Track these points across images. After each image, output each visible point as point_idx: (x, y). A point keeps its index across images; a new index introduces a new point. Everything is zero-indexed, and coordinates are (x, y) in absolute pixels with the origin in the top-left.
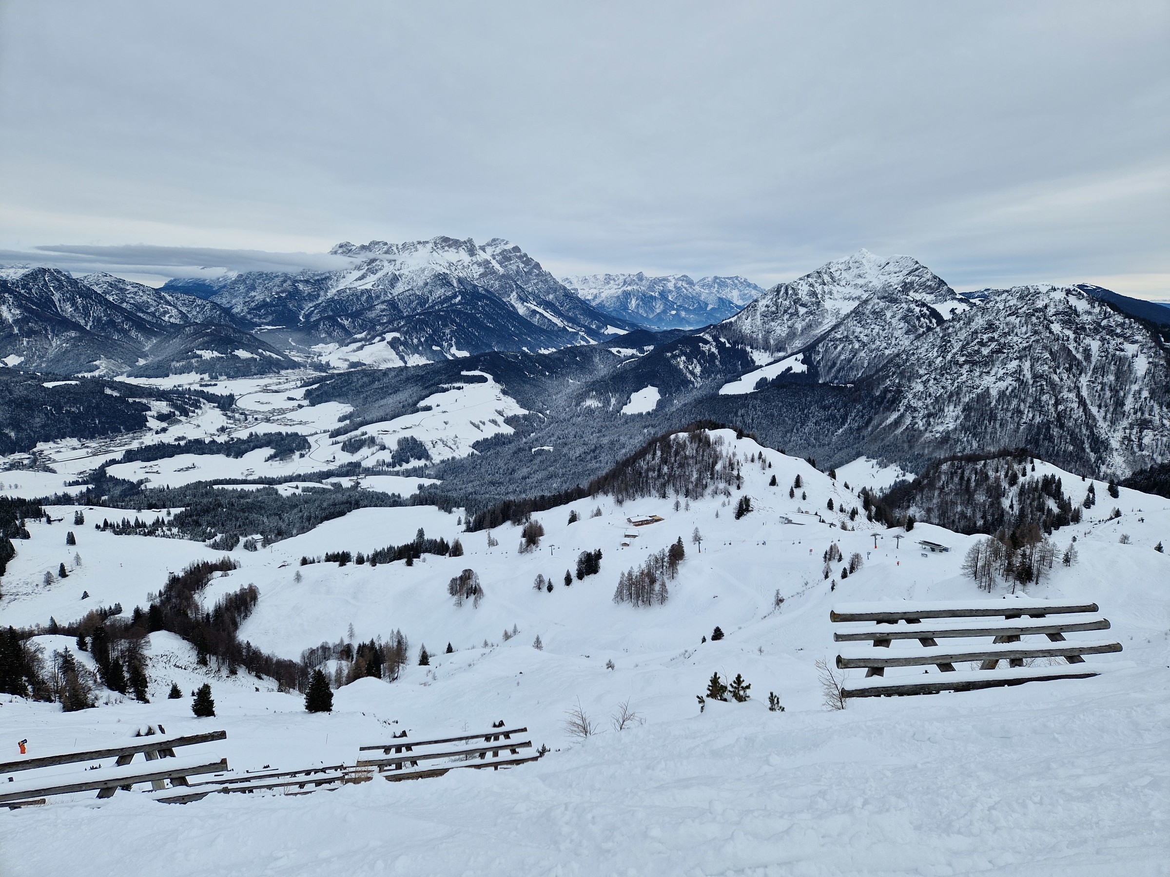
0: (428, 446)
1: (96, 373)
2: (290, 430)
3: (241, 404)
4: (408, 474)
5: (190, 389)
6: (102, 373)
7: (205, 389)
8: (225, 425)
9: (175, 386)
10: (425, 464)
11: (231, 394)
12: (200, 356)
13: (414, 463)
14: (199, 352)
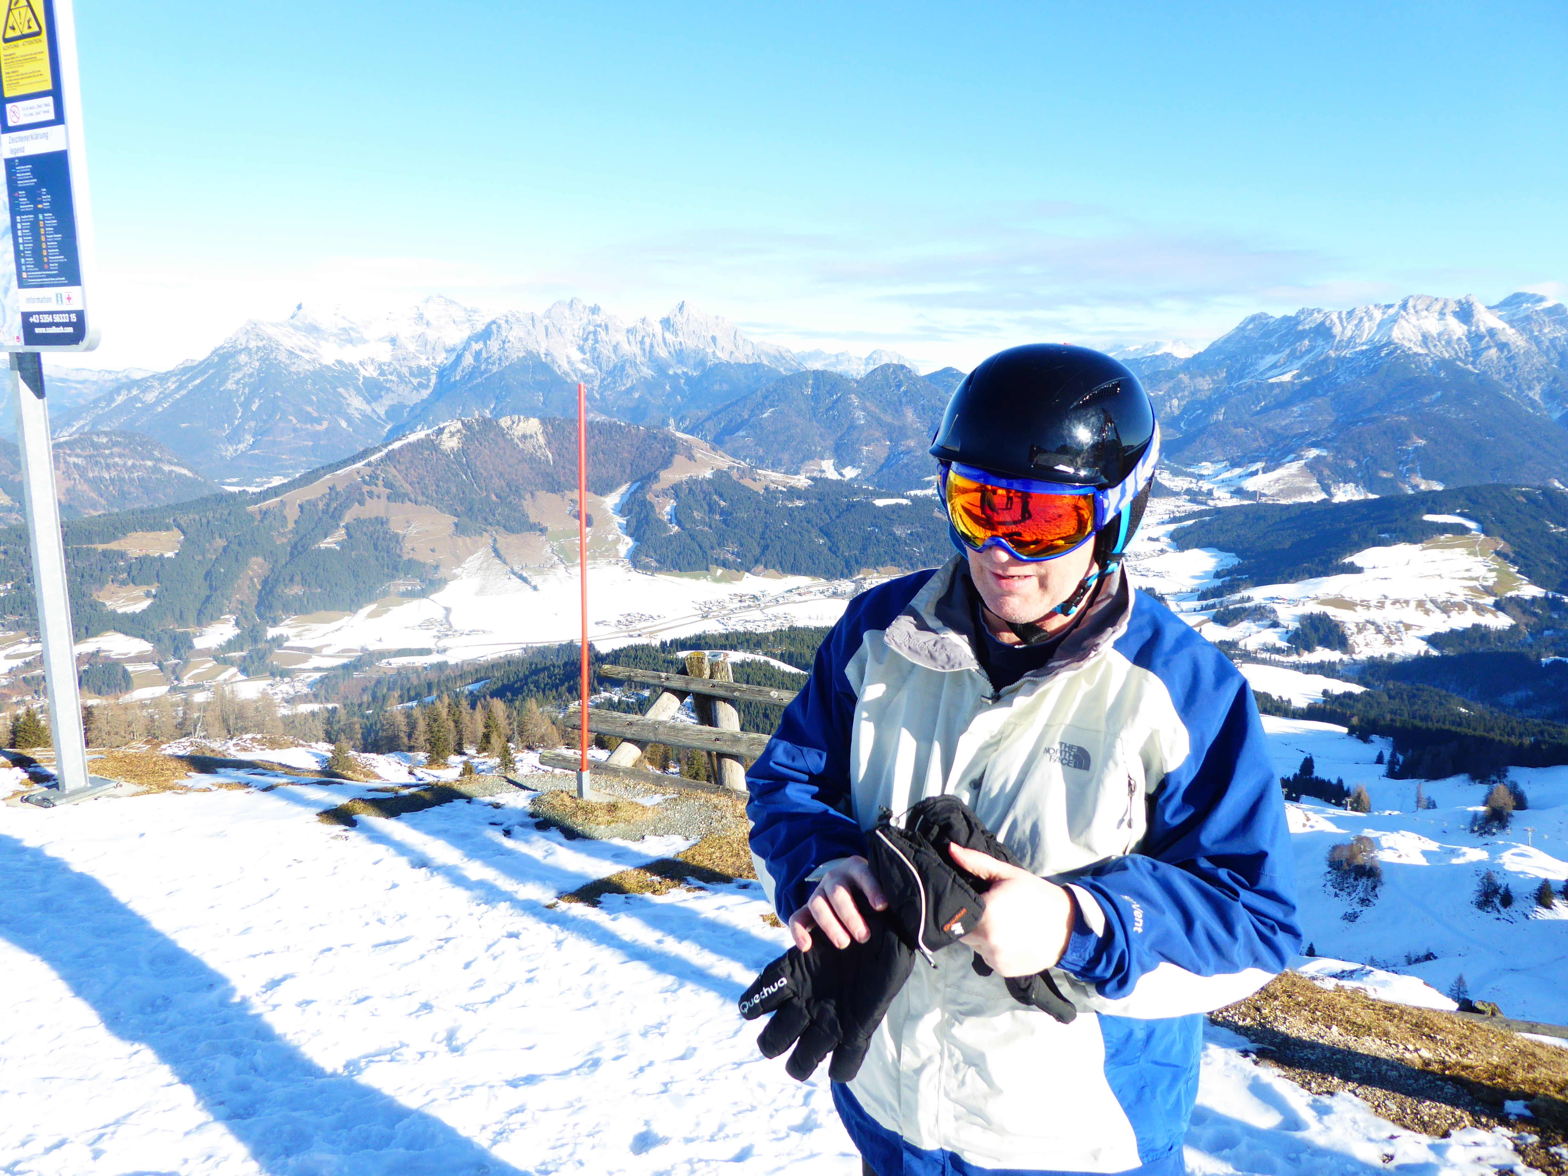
0: (1350, 628)
1: (929, 491)
4: (1310, 669)
10: (1341, 660)
13: (1322, 654)
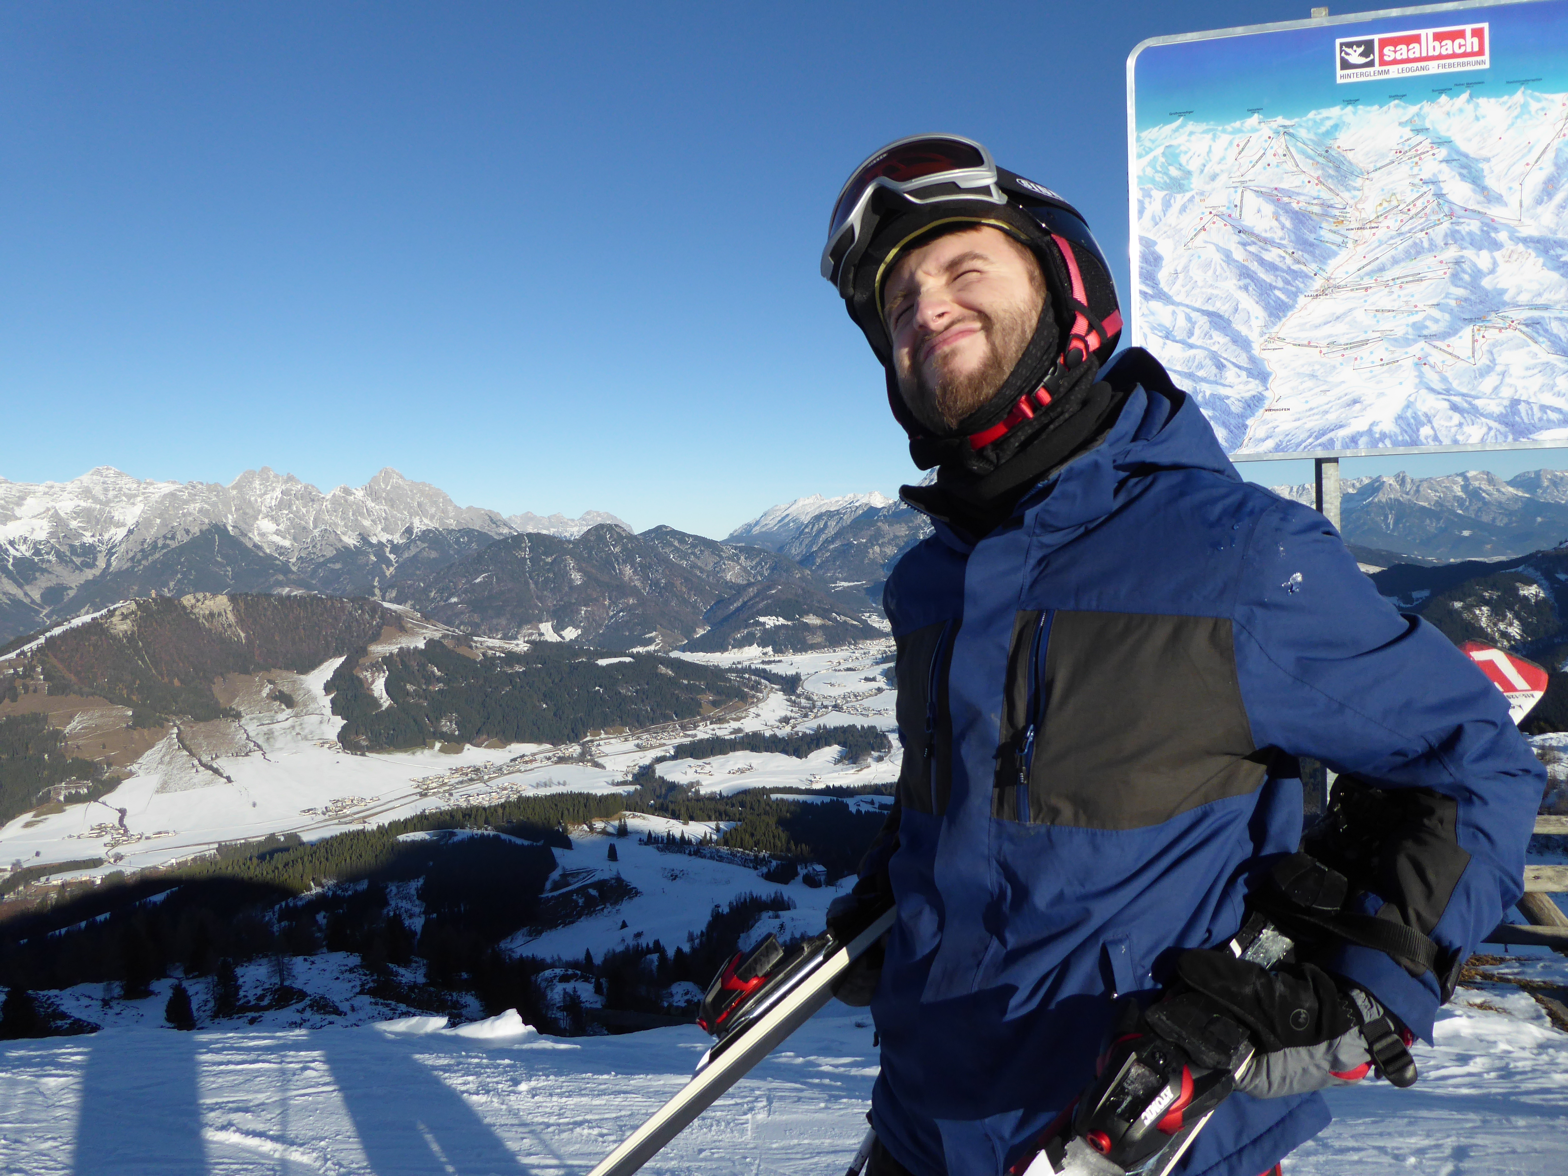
1: (652, 648)
2: (866, 722)
3: (808, 686)
5: (750, 666)
6: (657, 648)
7: (767, 667)
8: (789, 714)
9: (734, 663)
11: (797, 673)
12: (764, 624)
14: (762, 619)
